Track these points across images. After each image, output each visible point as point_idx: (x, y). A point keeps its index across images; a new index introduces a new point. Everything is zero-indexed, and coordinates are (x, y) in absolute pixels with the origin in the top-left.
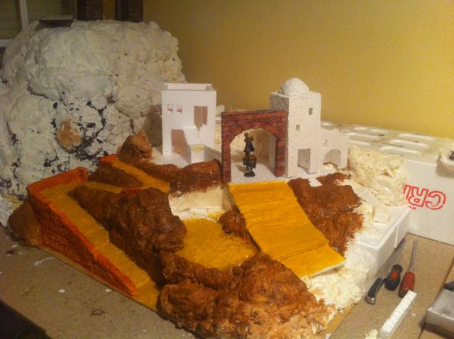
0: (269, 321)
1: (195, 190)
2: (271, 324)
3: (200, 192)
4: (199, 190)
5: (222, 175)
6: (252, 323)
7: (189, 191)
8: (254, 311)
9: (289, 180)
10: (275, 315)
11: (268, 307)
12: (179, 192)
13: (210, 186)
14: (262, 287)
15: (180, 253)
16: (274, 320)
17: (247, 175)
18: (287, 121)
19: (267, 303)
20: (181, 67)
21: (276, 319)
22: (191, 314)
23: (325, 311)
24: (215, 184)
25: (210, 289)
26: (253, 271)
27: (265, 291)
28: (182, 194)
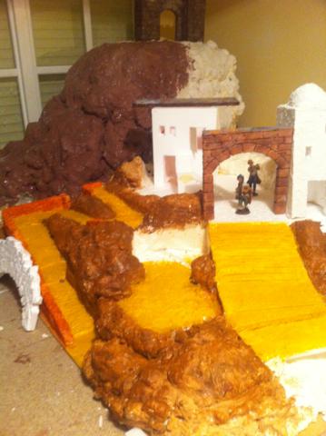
0: (196, 418)
1: (169, 227)
2: (199, 423)
3: (176, 230)
4: (175, 227)
5: (202, 211)
6: (173, 417)
7: (163, 227)
8: (179, 400)
9: (294, 221)
10: (208, 411)
11: (199, 398)
12: (150, 228)
13: (189, 223)
14: (199, 367)
15: (122, 303)
16: (205, 418)
17: (239, 212)
18: (292, 143)
19: (200, 391)
20: (238, 87)
21: (208, 418)
22: (108, 385)
23: (293, 416)
24: (195, 220)
25: (139, 356)
26: (194, 342)
27: (201, 374)
28: (154, 231)
